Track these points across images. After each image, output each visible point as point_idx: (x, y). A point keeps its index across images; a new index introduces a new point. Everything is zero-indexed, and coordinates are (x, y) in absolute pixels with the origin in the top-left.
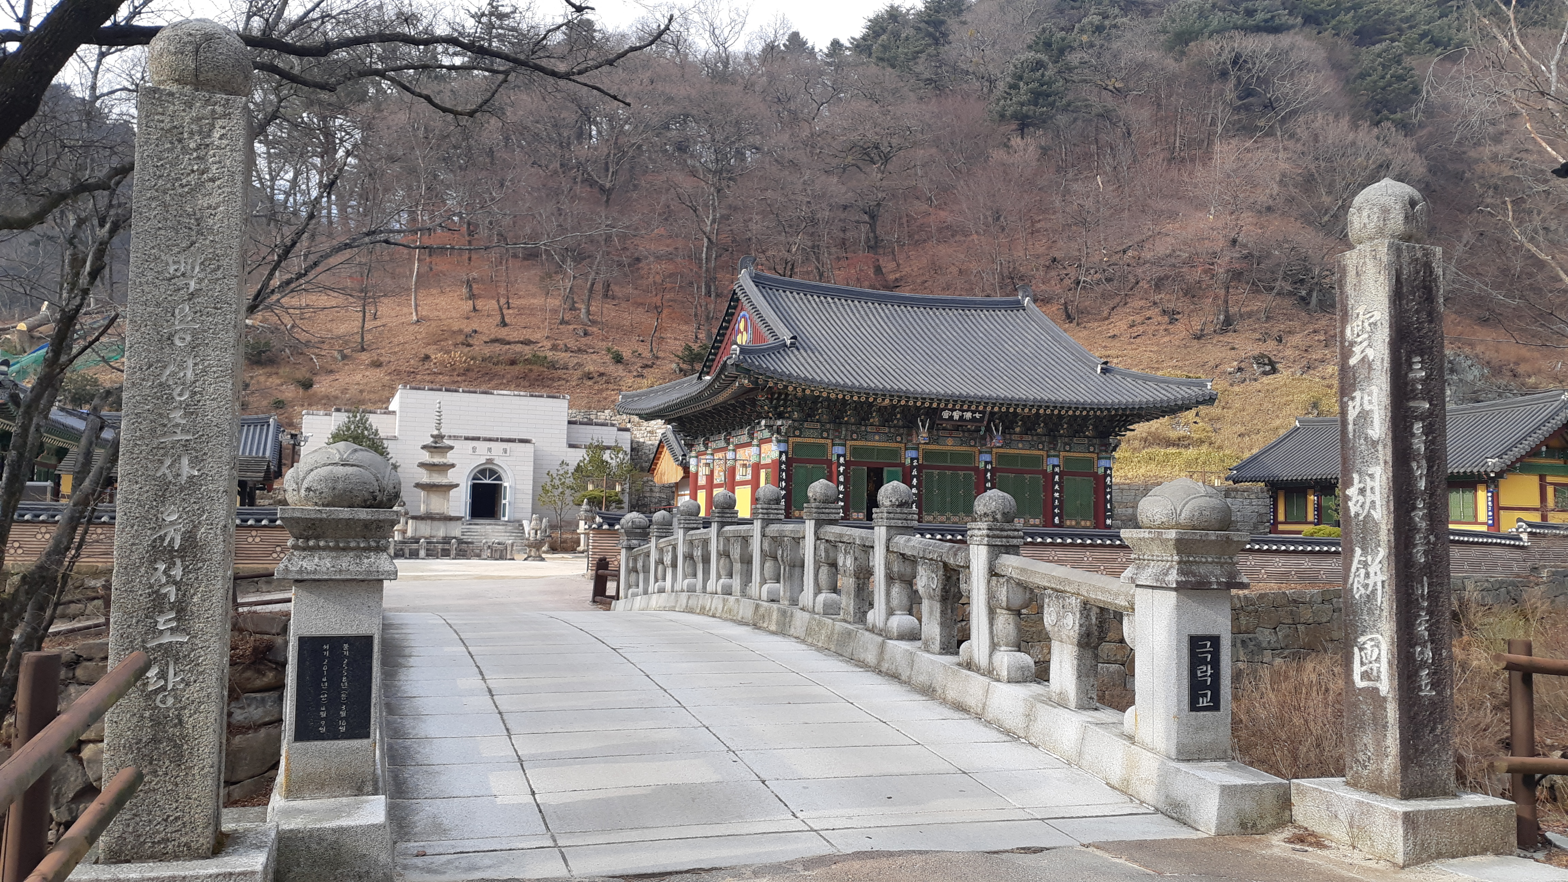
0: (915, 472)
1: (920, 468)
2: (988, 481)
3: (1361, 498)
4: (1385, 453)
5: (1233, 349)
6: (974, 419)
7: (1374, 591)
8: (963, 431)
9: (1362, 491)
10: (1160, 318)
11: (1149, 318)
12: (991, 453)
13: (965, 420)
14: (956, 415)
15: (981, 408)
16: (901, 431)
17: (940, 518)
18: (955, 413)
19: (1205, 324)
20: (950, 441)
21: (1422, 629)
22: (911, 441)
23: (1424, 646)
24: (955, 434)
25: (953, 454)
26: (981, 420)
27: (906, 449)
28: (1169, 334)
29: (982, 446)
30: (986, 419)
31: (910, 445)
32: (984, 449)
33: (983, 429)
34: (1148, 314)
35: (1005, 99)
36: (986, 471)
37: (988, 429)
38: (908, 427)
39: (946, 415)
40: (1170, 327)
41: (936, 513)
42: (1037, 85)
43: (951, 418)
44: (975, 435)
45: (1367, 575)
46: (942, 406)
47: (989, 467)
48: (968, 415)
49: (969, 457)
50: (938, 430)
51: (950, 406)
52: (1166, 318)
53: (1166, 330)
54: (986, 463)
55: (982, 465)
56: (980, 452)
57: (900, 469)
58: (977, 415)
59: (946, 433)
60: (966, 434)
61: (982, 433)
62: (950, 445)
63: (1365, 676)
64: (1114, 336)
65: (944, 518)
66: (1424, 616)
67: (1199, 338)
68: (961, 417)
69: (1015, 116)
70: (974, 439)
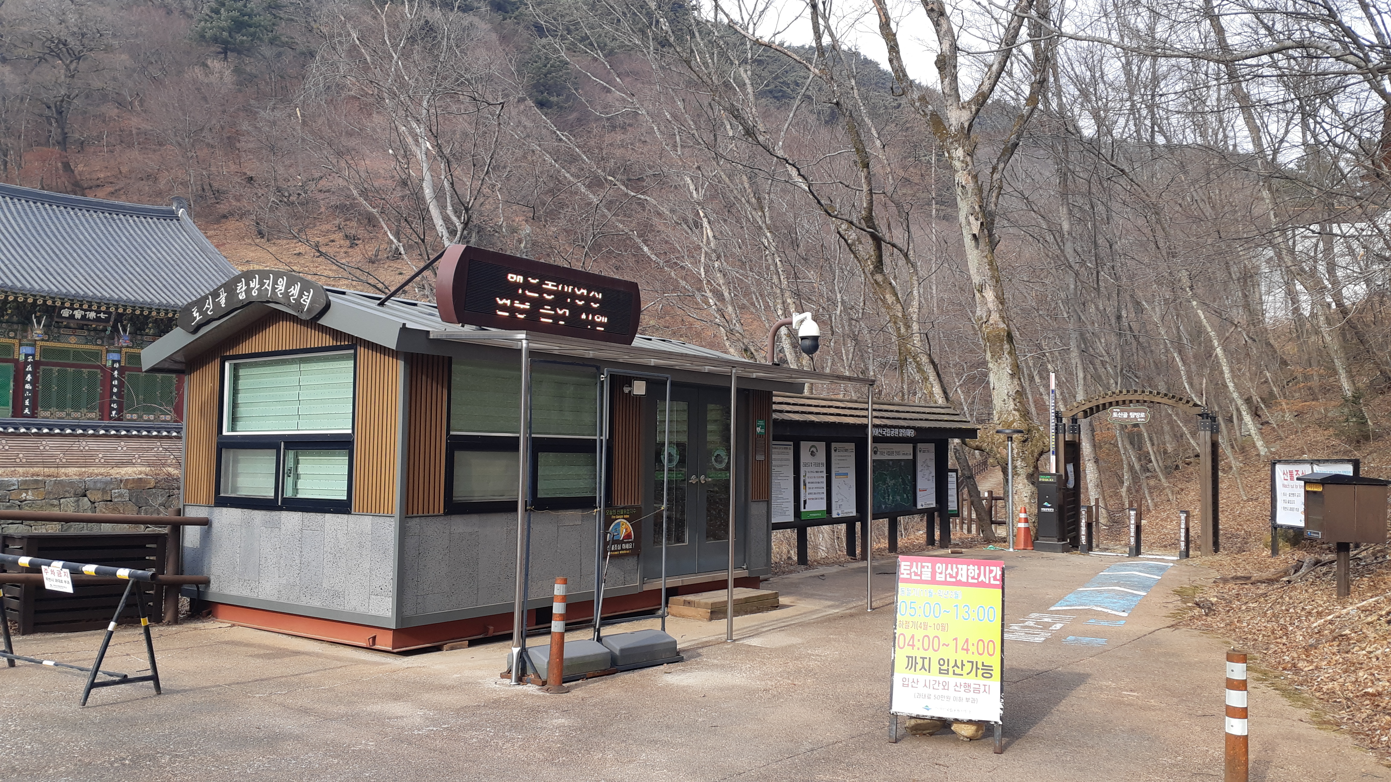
0: (29, 368)
1: (36, 364)
2: (115, 379)
5: (401, 274)
6: (98, 319)
8: (89, 330)
10: (342, 242)
11: (333, 241)
12: (120, 352)
13: (89, 320)
14: (78, 314)
15: (103, 308)
16: (15, 327)
17: (59, 414)
18: (76, 312)
19: (378, 251)
20: (73, 339)
22: (26, 337)
24: (79, 332)
25: (77, 353)
26: (107, 320)
27: (21, 345)
28: (349, 256)
29: (110, 345)
30: (112, 319)
31: (25, 341)
32: (112, 348)
33: (109, 329)
34: (332, 237)
35: (206, 21)
36: (113, 369)
37: (115, 329)
38: (23, 323)
39: (65, 313)
40: (350, 250)
41: (53, 409)
42: (237, 14)
43: (72, 316)
44: (103, 334)
46: (58, 304)
47: (117, 365)
48: (92, 315)
49: (97, 355)
50: (59, 327)
51: (68, 304)
52: (348, 243)
53: (346, 253)
54: (114, 362)
55: (109, 364)
56: (108, 351)
57: (11, 365)
58: (102, 316)
59: (69, 331)
60: (92, 333)
61: (108, 333)
62: (72, 343)
64: (300, 254)
65: (63, 414)
67: (373, 263)
68: (84, 317)
69: (215, 40)
70: (102, 338)
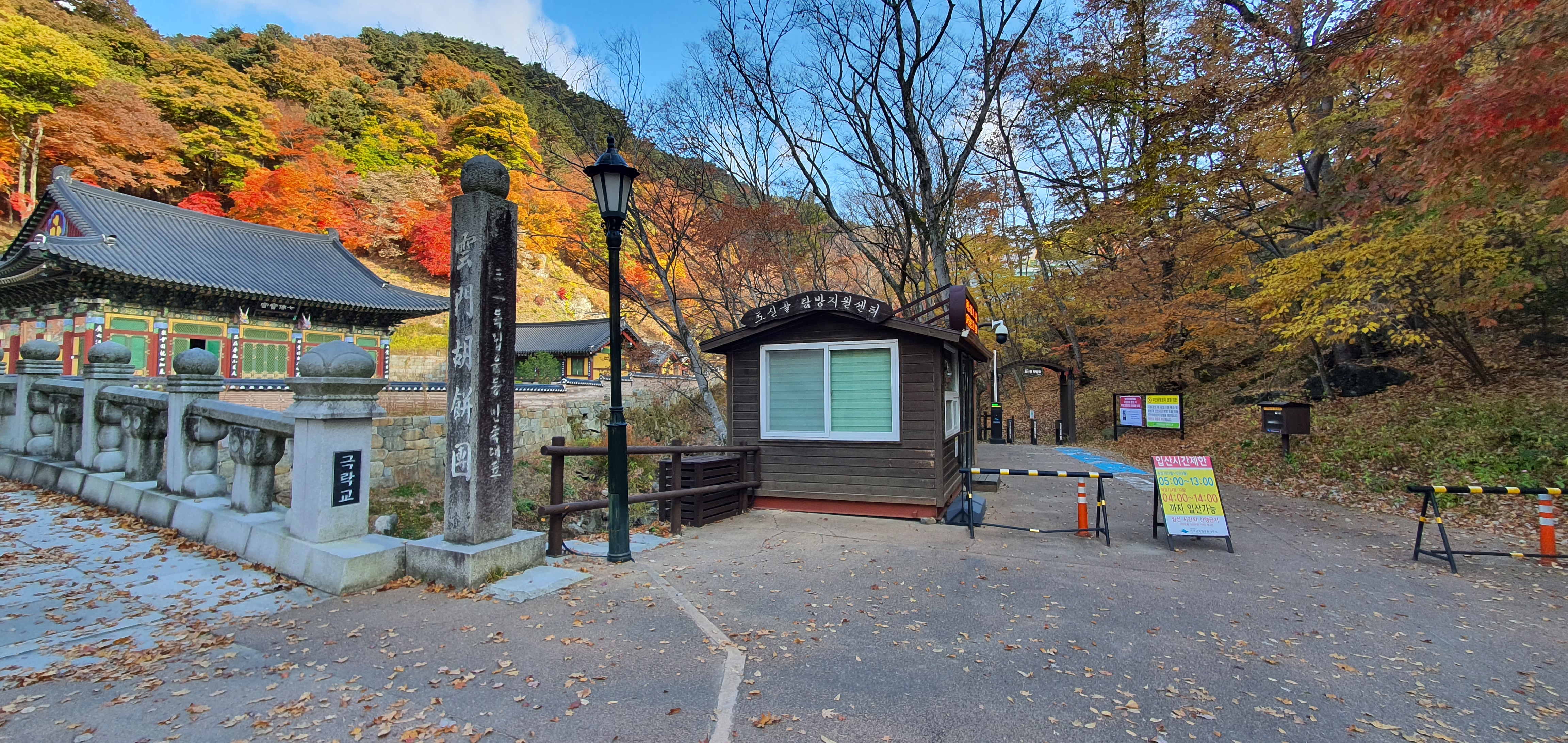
0: (235, 344)
1: (240, 341)
2: (299, 351)
3: (461, 356)
4: (476, 326)
6: (288, 310)
7: (466, 414)
8: (279, 317)
9: (461, 351)
12: (301, 332)
13: (281, 310)
15: (293, 303)
16: (224, 314)
17: (257, 375)
18: (272, 305)
20: (267, 324)
21: (495, 437)
22: (233, 321)
23: (495, 447)
24: (272, 319)
25: (270, 332)
26: (294, 311)
29: (294, 327)
30: (298, 310)
31: (231, 325)
32: (296, 330)
33: (295, 317)
36: (297, 344)
37: (300, 317)
38: (230, 312)
39: (264, 305)
43: (269, 308)
44: (289, 320)
45: (462, 404)
46: (261, 299)
47: (299, 342)
48: (284, 307)
49: (284, 335)
50: (257, 315)
51: (268, 299)
54: (298, 339)
55: (294, 340)
56: (293, 332)
58: (291, 308)
59: (264, 318)
60: (281, 320)
61: (294, 319)
62: (267, 326)
63: (458, 469)
66: (496, 429)
68: (277, 308)
70: (288, 323)
